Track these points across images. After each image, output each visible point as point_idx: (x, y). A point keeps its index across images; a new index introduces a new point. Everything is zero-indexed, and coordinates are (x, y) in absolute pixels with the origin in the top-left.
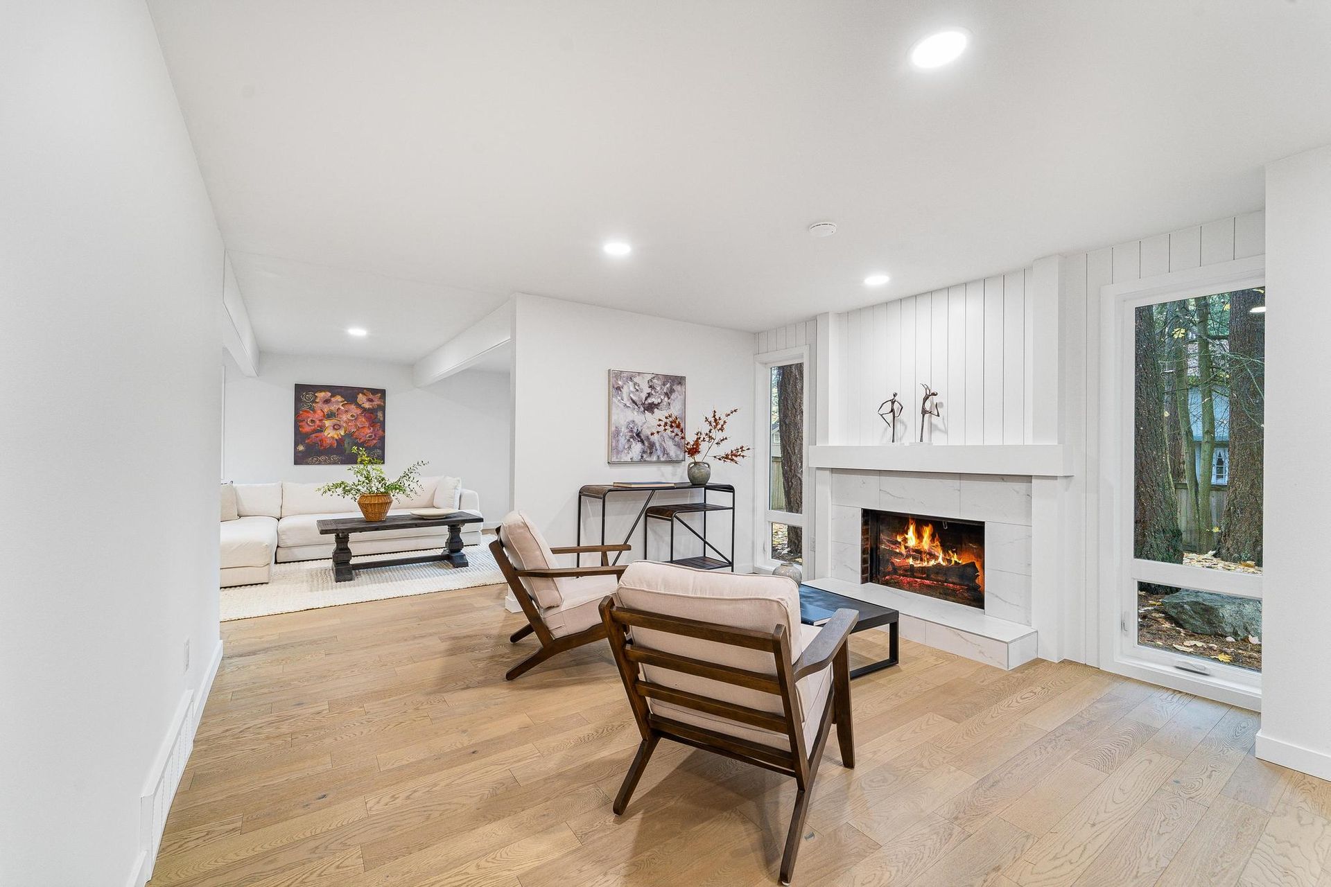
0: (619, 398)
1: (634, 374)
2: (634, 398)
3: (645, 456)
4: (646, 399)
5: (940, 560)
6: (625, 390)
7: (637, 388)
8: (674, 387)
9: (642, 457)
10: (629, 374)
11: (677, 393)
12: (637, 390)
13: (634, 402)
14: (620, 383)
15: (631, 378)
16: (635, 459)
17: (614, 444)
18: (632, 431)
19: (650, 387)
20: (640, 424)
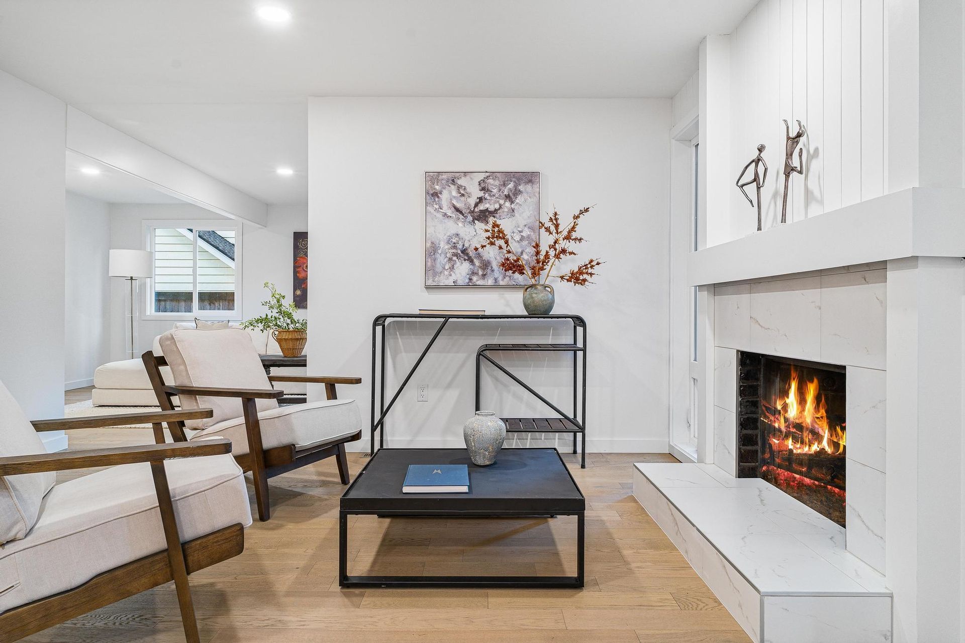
0: (437, 207)
1: (458, 174)
2: (458, 205)
3: (475, 278)
4: (476, 205)
5: (825, 443)
6: (445, 196)
7: (462, 192)
8: (521, 188)
9: (470, 279)
10: (450, 175)
11: (525, 194)
12: (463, 195)
13: (457, 210)
14: (437, 187)
15: (453, 181)
16: (460, 282)
17: (429, 264)
18: (455, 247)
19: (483, 189)
20: (467, 238)
